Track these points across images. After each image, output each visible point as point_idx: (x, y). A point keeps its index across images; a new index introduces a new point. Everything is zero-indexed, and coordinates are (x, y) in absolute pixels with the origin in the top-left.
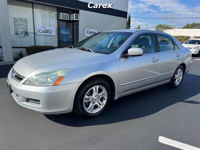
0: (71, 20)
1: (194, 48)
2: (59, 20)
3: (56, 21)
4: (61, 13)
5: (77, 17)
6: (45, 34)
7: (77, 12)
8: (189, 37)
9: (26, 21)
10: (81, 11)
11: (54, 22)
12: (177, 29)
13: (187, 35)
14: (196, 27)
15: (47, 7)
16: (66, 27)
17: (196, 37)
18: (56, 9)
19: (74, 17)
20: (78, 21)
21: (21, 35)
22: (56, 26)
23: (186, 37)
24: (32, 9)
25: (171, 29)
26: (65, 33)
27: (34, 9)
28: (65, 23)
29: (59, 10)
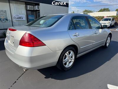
0: (35, 10)
1: (108, 23)
2: (27, 10)
3: (25, 11)
4: (28, 6)
5: (38, 8)
6: (19, 19)
7: (38, 5)
8: (104, 17)
9: (5, 11)
10: (41, 4)
11: (24, 12)
12: (95, 12)
13: (102, 16)
14: (106, 10)
15: (18, 2)
16: (32, 14)
17: (107, 17)
18: (24, 3)
19: (36, 8)
20: (39, 10)
21: (3, 21)
22: (26, 14)
23: (102, 17)
24: (9, 4)
25: (92, 12)
26: (31, 18)
27: (10, 4)
28: (31, 12)
29: (27, 4)
